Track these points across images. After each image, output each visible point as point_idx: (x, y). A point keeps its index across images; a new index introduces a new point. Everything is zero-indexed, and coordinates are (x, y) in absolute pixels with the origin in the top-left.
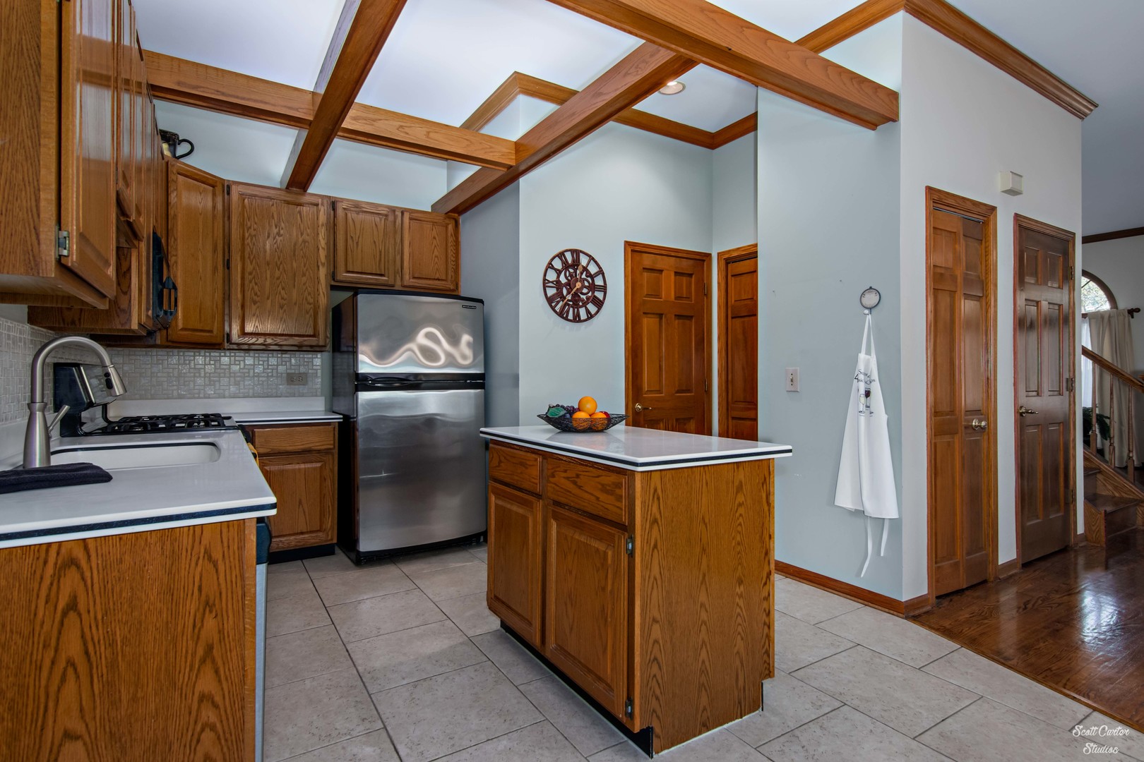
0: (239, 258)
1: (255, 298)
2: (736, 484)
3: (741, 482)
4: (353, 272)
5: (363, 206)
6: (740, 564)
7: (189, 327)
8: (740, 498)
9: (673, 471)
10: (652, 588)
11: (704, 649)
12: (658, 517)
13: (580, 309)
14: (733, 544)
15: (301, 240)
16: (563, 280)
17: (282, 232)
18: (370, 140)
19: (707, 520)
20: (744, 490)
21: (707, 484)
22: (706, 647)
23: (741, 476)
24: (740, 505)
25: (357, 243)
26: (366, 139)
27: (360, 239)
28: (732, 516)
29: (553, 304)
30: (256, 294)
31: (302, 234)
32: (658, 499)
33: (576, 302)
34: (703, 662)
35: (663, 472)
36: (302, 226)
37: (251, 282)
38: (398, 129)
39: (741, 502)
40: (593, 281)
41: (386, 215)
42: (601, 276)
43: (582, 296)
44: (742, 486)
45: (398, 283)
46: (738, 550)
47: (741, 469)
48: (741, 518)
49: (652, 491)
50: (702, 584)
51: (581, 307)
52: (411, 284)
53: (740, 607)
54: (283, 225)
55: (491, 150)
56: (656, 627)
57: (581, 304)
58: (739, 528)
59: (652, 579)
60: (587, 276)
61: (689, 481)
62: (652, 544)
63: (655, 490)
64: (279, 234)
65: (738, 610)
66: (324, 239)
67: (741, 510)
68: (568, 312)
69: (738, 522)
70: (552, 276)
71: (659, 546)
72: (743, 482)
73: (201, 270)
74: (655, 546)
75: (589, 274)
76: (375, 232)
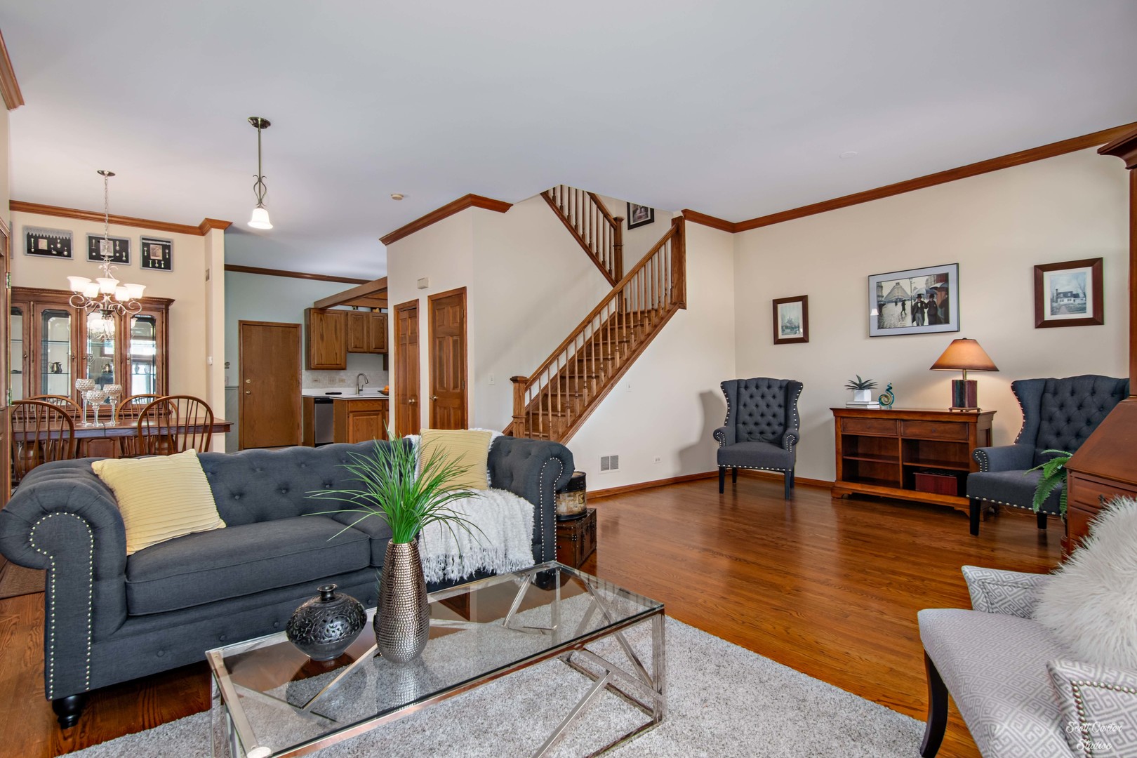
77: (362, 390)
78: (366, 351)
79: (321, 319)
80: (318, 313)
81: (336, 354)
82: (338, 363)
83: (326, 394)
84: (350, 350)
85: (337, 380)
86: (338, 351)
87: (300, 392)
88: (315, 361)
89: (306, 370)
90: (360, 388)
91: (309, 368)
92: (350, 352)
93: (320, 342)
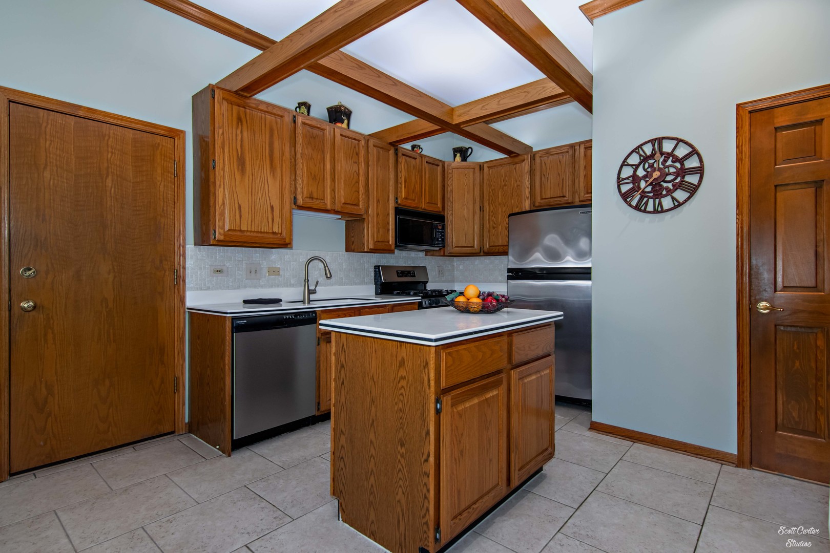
0: (487, 204)
1: (495, 226)
2: (399, 358)
3: (403, 359)
4: (545, 199)
5: (551, 151)
6: (401, 428)
7: (459, 245)
8: (403, 373)
9: (354, 336)
10: (341, 410)
11: (373, 476)
12: (345, 364)
13: (663, 200)
14: (396, 408)
15: (516, 185)
16: (641, 172)
17: (506, 183)
18: (477, 122)
19: (375, 380)
20: (406, 367)
21: (376, 351)
22: (374, 474)
23: (403, 353)
24: (402, 378)
25: (548, 178)
26: (474, 123)
27: (549, 175)
28: (395, 385)
29: (628, 200)
30: (494, 223)
31: (516, 182)
32: (345, 351)
33: (658, 191)
34: (372, 486)
35: (348, 335)
36: (516, 177)
37: (492, 217)
38: (481, 109)
39: (403, 376)
40: (682, 164)
41: (567, 152)
42: (695, 156)
43: (665, 185)
44: (404, 362)
45: (577, 199)
46: (400, 416)
47: (403, 347)
48: (403, 389)
49: (341, 346)
50: (371, 426)
51: (665, 196)
52: (586, 199)
53: (402, 465)
54: (507, 179)
55: (545, 89)
56: (343, 437)
57: (664, 192)
58: (401, 397)
59: (341, 404)
60: (673, 162)
61: (363, 345)
62: (341, 381)
63: (343, 345)
64: (505, 185)
65: (400, 466)
66: (528, 181)
67: (403, 383)
68: (646, 203)
69: (400, 392)
70: (627, 172)
71: (345, 383)
72: (405, 359)
73: (466, 215)
74: (343, 383)
75: (676, 160)
76: (559, 167)
77: (314, 292)
78: (329, 207)
79: (239, 120)
80: (231, 103)
81: (272, 207)
82: (276, 230)
83: (245, 302)
84: (300, 202)
85: (265, 272)
86: (276, 203)
87: (182, 300)
88: (224, 223)
89: (195, 244)
90: (312, 288)
91: (203, 238)
92: (301, 208)
93: (238, 177)
